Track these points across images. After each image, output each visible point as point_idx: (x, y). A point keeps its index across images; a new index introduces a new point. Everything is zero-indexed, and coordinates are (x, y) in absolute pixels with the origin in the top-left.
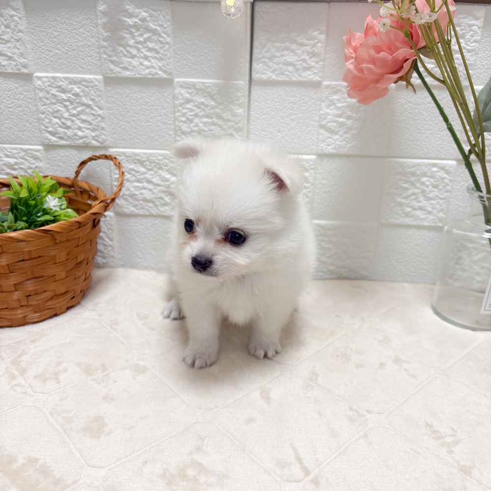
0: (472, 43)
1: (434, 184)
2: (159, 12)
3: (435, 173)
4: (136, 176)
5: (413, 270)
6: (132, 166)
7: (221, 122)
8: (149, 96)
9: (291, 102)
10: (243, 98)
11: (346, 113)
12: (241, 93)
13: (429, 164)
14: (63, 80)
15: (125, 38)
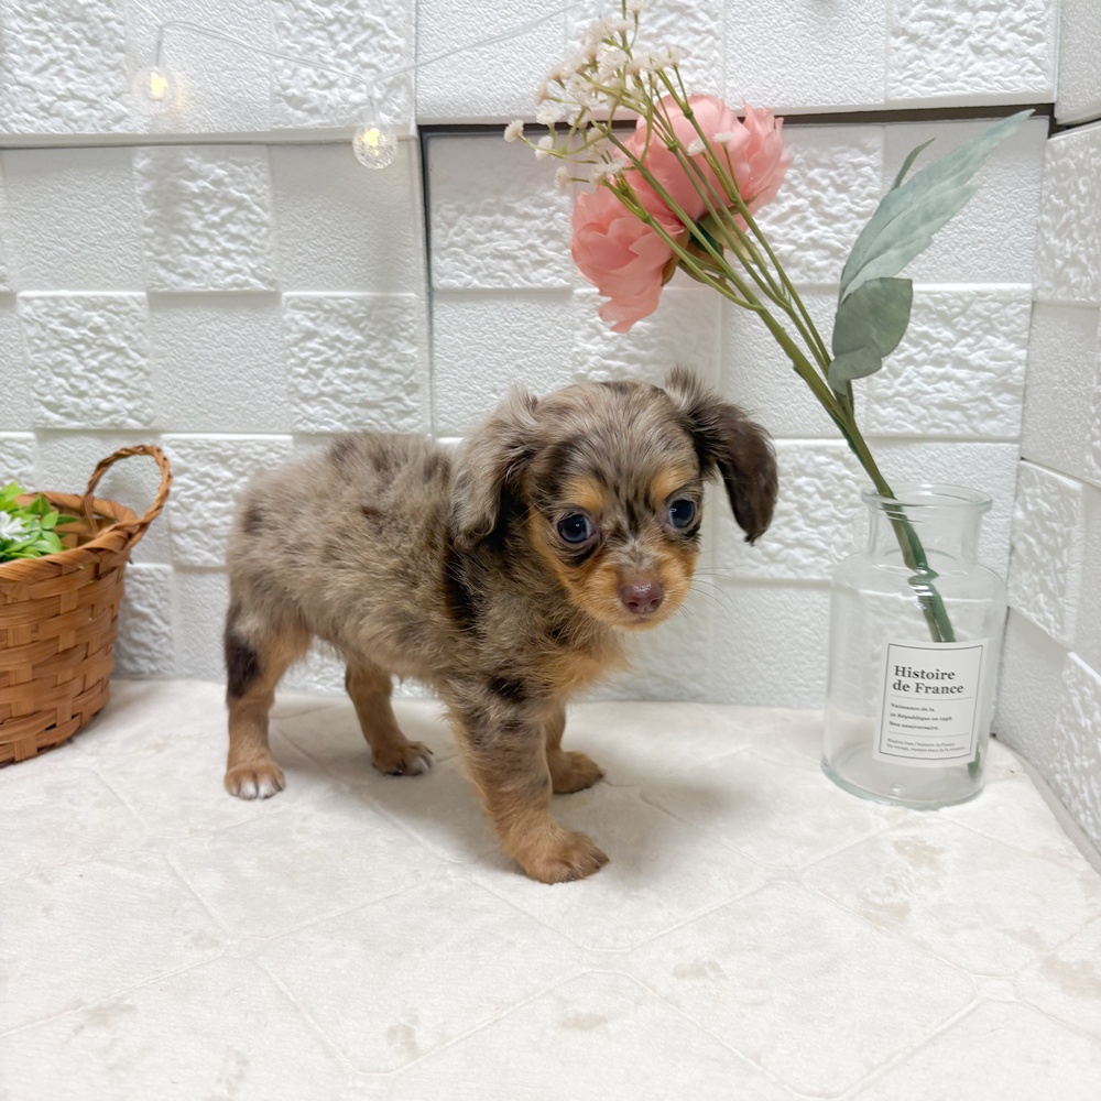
0: (863, 199)
1: (824, 489)
2: (246, 167)
3: (822, 467)
4: (213, 488)
5: (801, 681)
6: (206, 468)
7: (375, 375)
8: (235, 328)
9: (514, 332)
10: (415, 326)
11: (624, 350)
12: (411, 315)
13: (807, 449)
14: (72, 302)
15: (186, 217)
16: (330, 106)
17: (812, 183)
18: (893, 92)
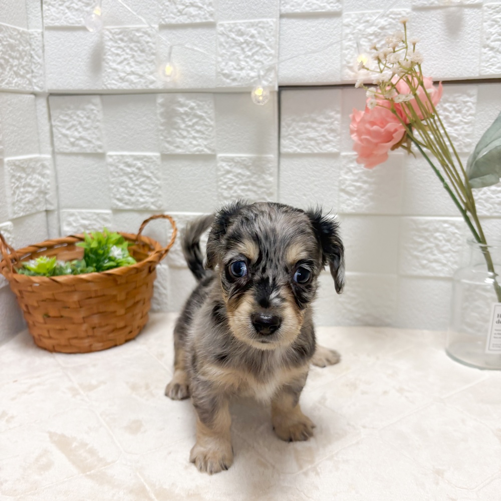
1: (447, 238)
2: (204, 102)
3: (446, 229)
8: (197, 169)
9: (314, 171)
10: (273, 169)
11: (362, 178)
12: (271, 164)
13: (440, 221)
14: (129, 157)
15: (178, 123)
16: (242, 78)
17: (445, 109)
18: (483, 71)
